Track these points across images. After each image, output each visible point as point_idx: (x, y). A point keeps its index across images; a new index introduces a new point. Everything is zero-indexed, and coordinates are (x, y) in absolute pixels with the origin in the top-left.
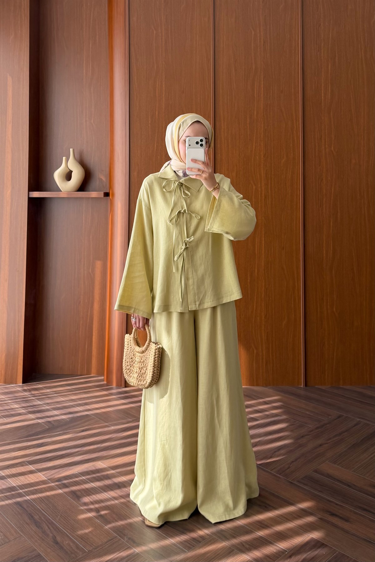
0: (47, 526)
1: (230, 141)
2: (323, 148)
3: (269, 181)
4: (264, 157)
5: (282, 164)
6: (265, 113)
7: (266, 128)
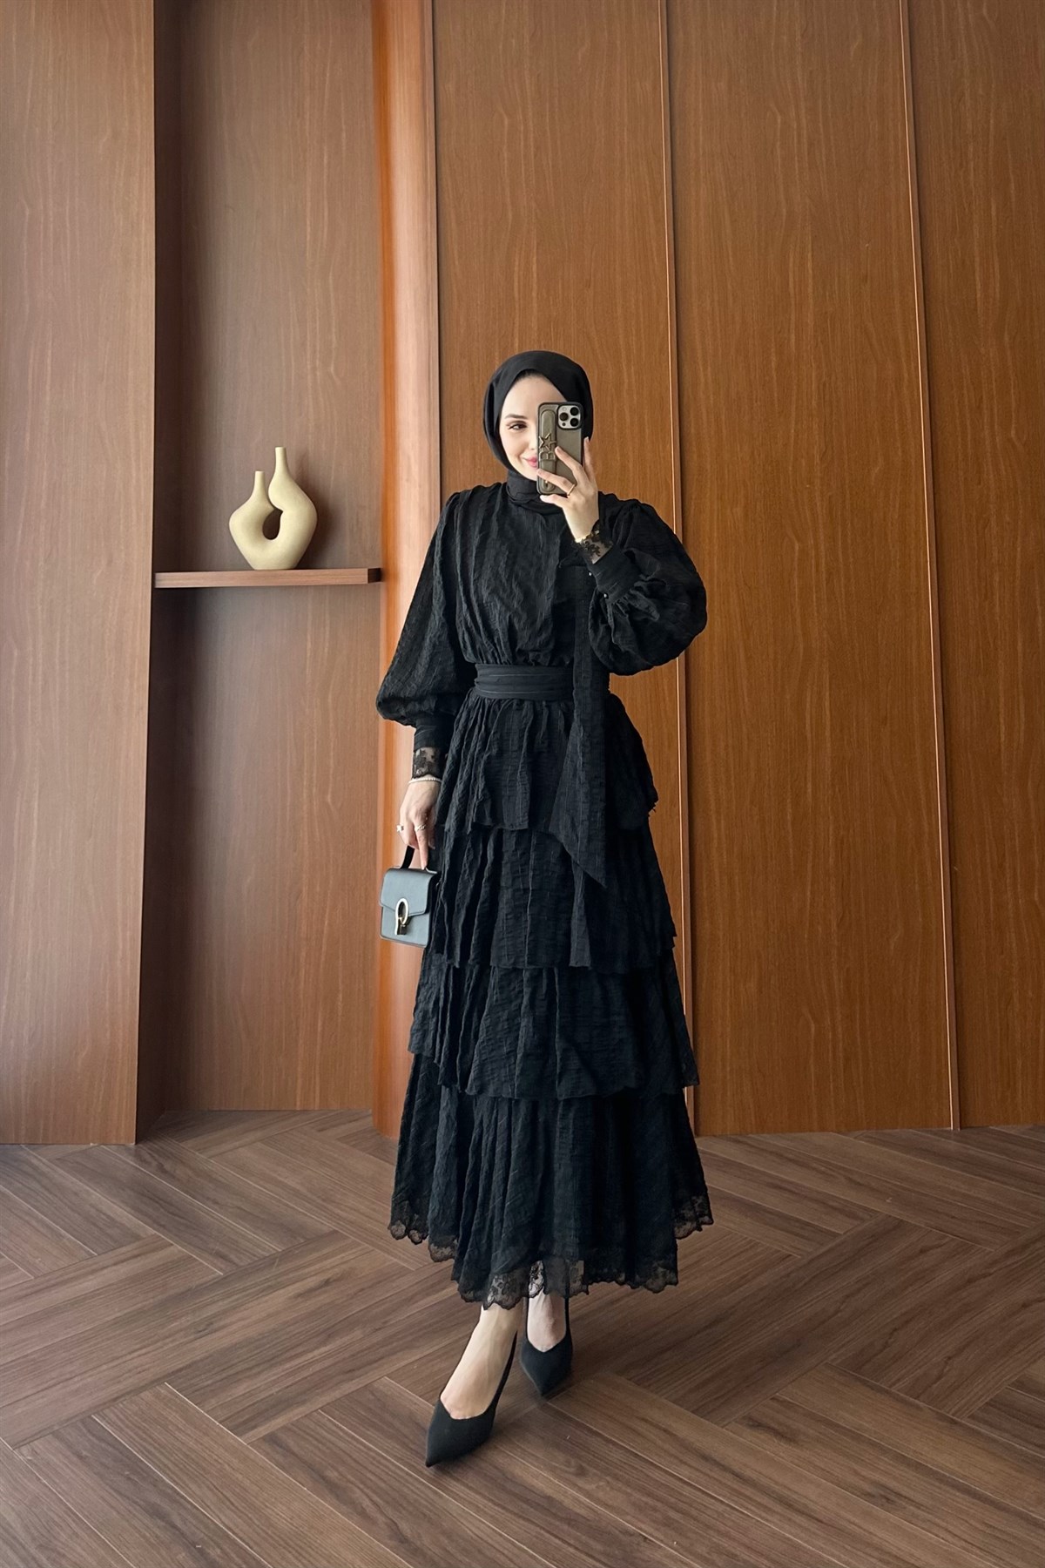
1: (723, 417)
2: (987, 432)
3: (840, 529)
4: (821, 459)
5: (873, 478)
6: (819, 340)
7: (824, 380)
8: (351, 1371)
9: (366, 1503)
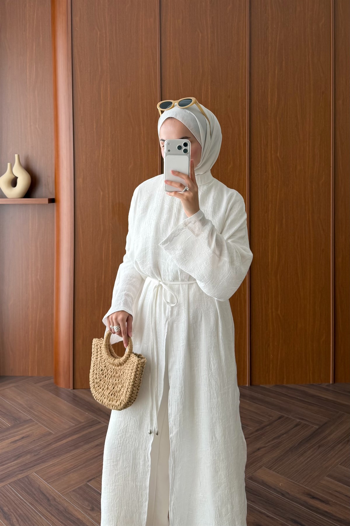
2: (269, 154)
5: (229, 170)
8: (23, 470)
9: (15, 520)
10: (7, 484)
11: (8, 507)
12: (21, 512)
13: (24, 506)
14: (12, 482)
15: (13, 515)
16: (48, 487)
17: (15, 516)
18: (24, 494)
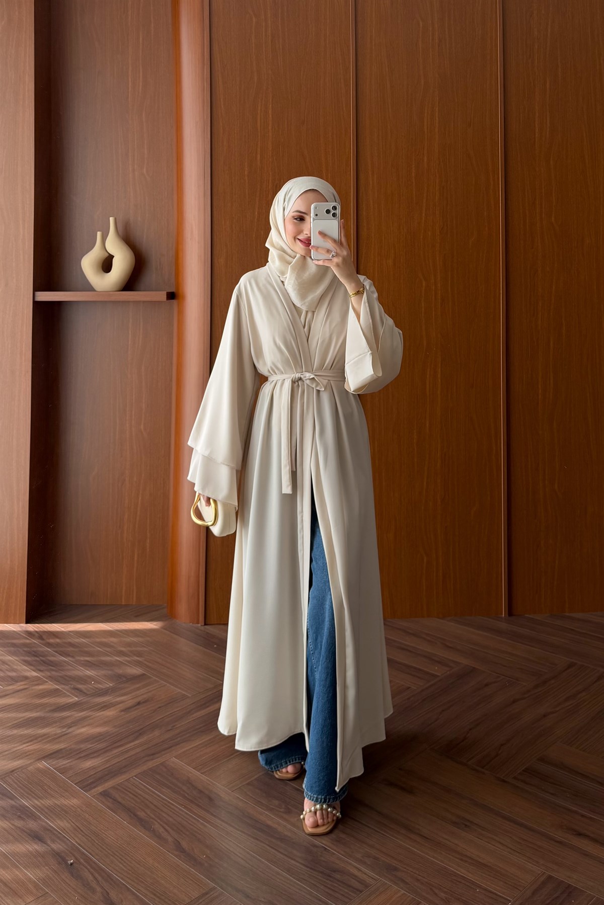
0: (92, 874)
1: (382, 206)
2: (537, 218)
3: (450, 274)
4: (440, 232)
5: (470, 244)
6: (441, 160)
7: (443, 184)
8: (153, 754)
9: (161, 830)
10: (132, 777)
11: (145, 812)
12: (171, 819)
13: (173, 809)
14: (139, 773)
15: (156, 823)
16: (203, 779)
17: (159, 823)
18: (166, 791)
